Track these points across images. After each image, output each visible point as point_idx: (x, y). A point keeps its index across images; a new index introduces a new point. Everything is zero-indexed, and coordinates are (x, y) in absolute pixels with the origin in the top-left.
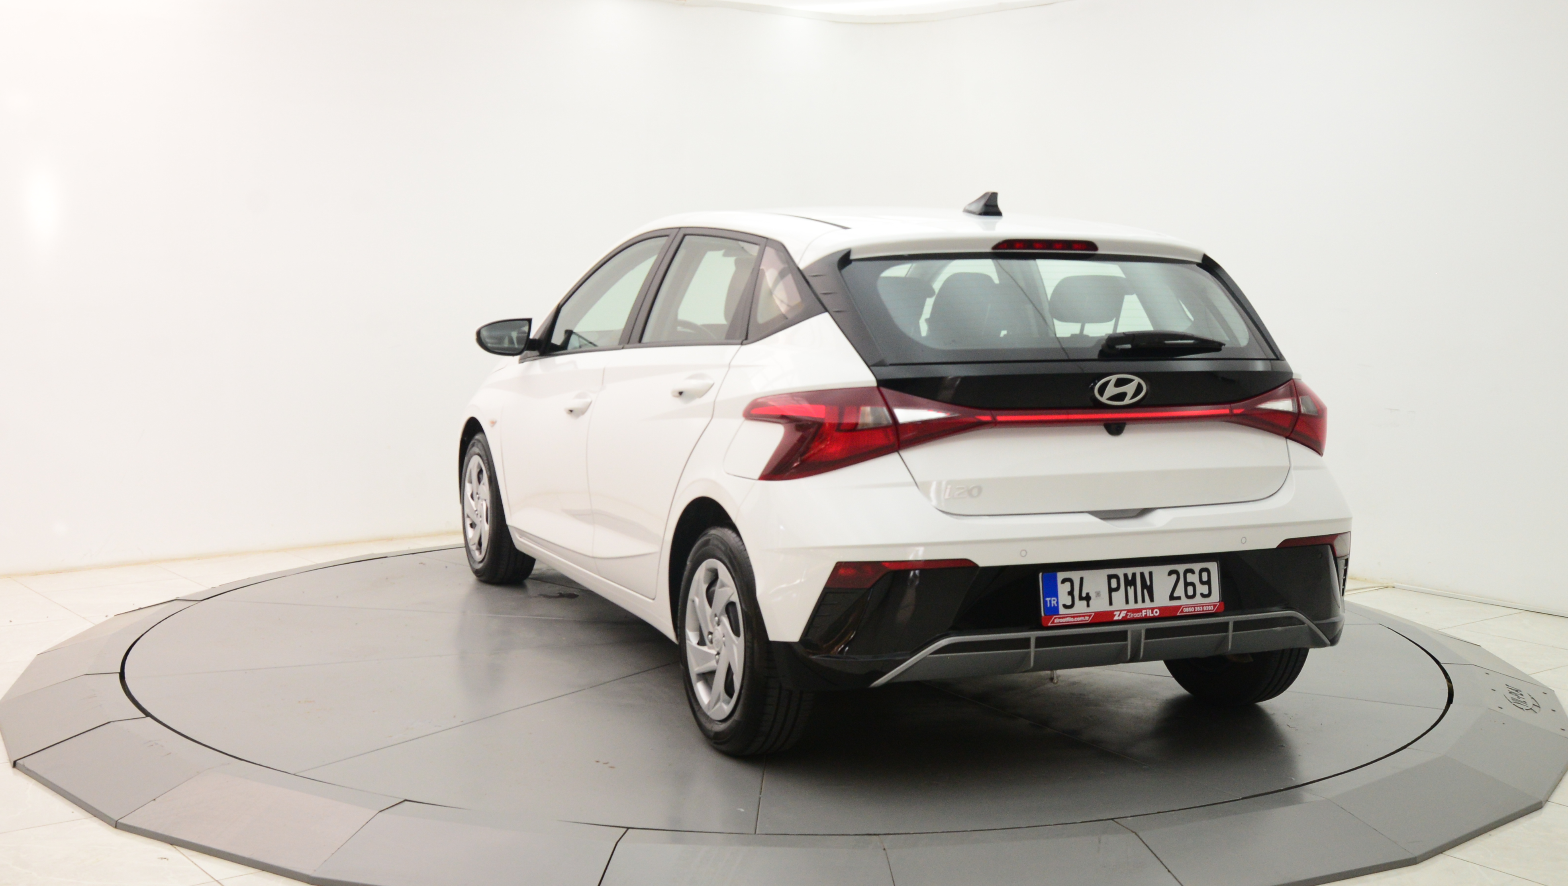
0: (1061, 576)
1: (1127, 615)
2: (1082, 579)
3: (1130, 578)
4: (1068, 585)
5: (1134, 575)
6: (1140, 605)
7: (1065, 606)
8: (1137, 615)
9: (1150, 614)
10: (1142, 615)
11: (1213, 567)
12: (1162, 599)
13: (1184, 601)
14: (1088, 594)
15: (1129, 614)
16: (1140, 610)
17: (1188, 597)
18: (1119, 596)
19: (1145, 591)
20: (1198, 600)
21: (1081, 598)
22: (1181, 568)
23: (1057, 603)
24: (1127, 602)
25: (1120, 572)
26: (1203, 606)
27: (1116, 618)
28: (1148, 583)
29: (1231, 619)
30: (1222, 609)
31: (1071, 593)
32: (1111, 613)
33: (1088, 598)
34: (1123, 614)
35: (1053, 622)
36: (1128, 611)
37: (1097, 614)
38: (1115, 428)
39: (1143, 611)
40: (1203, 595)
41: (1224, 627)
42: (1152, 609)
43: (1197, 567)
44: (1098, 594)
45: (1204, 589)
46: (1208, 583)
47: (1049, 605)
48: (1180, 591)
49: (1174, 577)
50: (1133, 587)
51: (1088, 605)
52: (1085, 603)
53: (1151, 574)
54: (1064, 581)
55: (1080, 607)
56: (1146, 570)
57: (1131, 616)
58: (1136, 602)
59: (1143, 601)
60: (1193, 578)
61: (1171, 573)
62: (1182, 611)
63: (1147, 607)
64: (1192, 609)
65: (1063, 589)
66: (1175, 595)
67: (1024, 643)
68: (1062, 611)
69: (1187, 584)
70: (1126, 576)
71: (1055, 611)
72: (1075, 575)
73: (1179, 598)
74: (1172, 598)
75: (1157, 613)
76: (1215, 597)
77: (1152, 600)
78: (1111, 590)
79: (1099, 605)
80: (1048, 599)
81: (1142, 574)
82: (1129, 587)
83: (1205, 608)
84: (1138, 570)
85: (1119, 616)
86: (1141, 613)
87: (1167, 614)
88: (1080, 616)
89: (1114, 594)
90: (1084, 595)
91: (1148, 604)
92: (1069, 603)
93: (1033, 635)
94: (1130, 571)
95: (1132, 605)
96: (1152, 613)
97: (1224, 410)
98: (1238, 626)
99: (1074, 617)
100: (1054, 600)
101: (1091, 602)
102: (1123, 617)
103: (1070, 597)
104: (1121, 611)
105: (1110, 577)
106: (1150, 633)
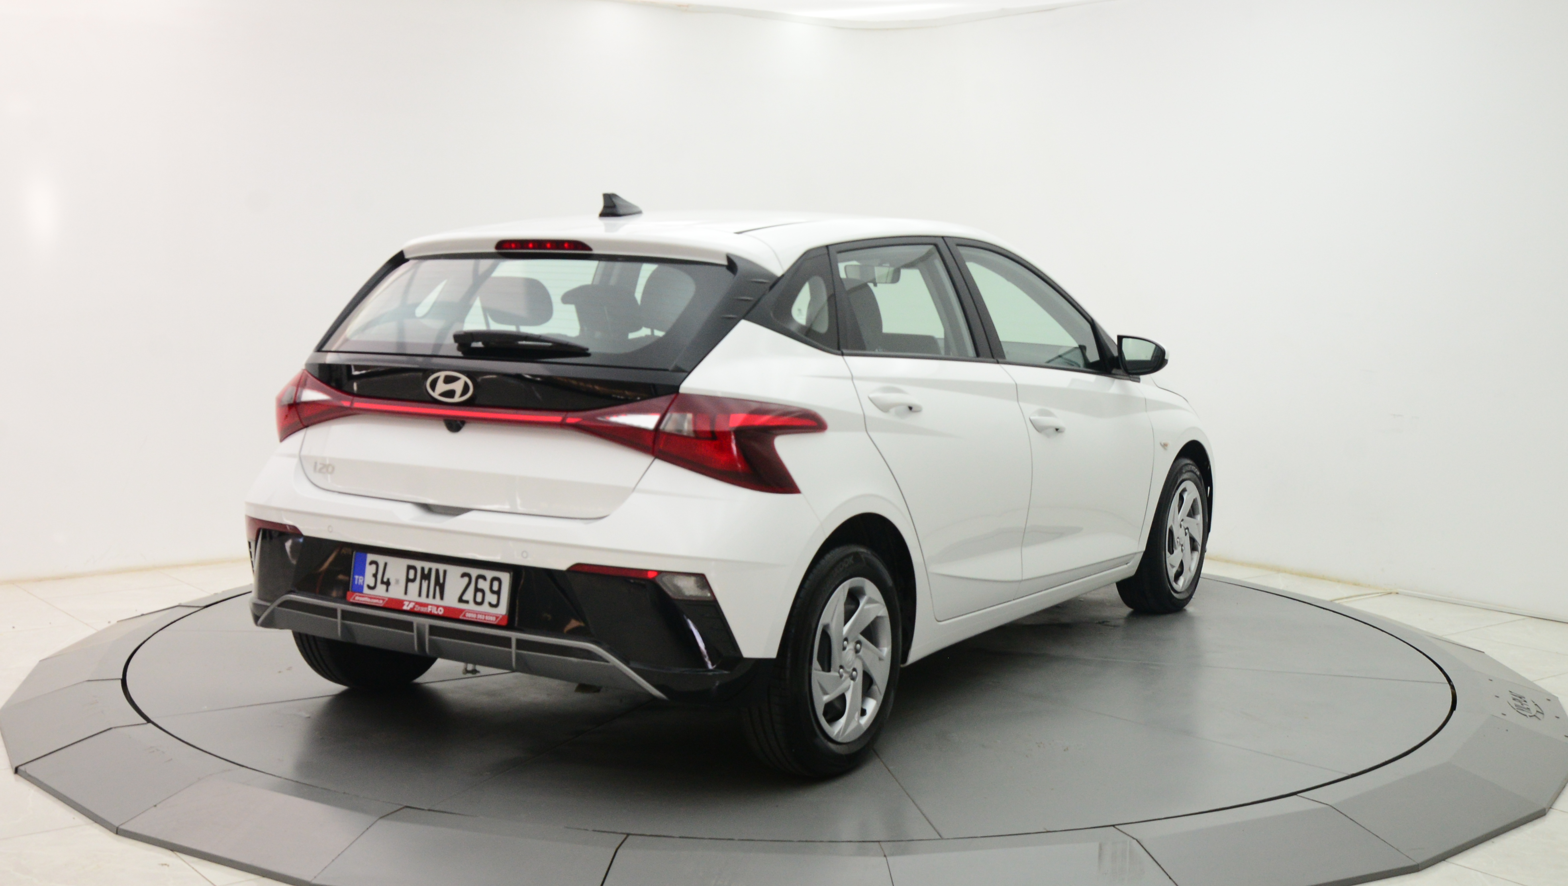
0: (370, 557)
1: (414, 607)
2: (386, 564)
3: (426, 572)
4: (374, 567)
5: (430, 570)
6: (430, 601)
7: (369, 587)
8: (423, 610)
9: (435, 612)
10: (427, 610)
11: (506, 578)
12: (451, 600)
13: (472, 606)
14: (388, 580)
15: (417, 606)
16: (426, 605)
17: (476, 603)
18: (414, 587)
19: (438, 588)
20: (485, 608)
21: (383, 582)
22: (474, 572)
23: (364, 582)
24: (420, 595)
25: (419, 564)
26: (485, 615)
27: (405, 608)
28: (441, 581)
29: (514, 635)
30: (504, 623)
31: (375, 576)
32: (401, 602)
33: (388, 584)
34: (411, 605)
35: (354, 599)
36: (417, 603)
37: (391, 600)
38: (454, 425)
39: (430, 607)
40: (491, 605)
41: (506, 642)
42: (438, 607)
43: (490, 574)
44: (397, 581)
45: (493, 599)
46: (498, 593)
47: (356, 583)
48: (469, 596)
49: (466, 579)
50: (427, 582)
51: (387, 590)
52: (384, 587)
53: (445, 572)
54: (372, 563)
55: (380, 590)
56: (442, 567)
57: (418, 609)
58: (428, 596)
59: (434, 597)
60: (483, 585)
61: (464, 575)
62: (464, 616)
63: (435, 605)
64: (474, 616)
65: (370, 570)
66: (465, 598)
67: (332, 612)
68: (366, 590)
69: (477, 590)
70: (423, 569)
71: (360, 589)
72: (381, 559)
73: (467, 602)
74: (461, 600)
75: (441, 612)
76: (502, 610)
77: (442, 598)
78: (408, 580)
79: (396, 592)
80: (357, 577)
81: (437, 571)
82: (423, 581)
83: (487, 618)
84: (434, 566)
85: (408, 606)
86: (426, 608)
87: (451, 615)
88: (374, 598)
89: (410, 584)
90: (385, 580)
91: (438, 601)
92: (372, 585)
93: (340, 606)
94: (427, 565)
95: (423, 599)
96: (437, 610)
97: (557, 418)
98: (521, 644)
99: (371, 598)
100: (361, 579)
101: (390, 588)
102: (411, 609)
103: (373, 579)
104: (410, 602)
105: (409, 567)
106: (433, 630)
